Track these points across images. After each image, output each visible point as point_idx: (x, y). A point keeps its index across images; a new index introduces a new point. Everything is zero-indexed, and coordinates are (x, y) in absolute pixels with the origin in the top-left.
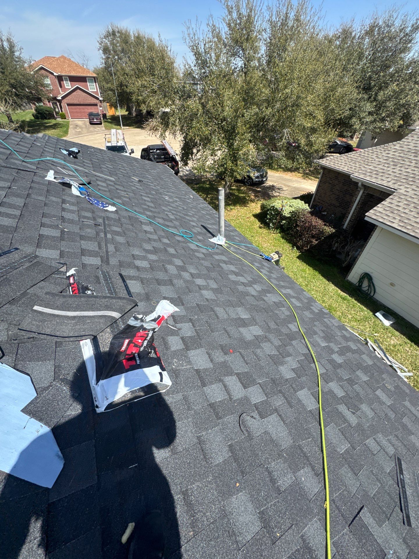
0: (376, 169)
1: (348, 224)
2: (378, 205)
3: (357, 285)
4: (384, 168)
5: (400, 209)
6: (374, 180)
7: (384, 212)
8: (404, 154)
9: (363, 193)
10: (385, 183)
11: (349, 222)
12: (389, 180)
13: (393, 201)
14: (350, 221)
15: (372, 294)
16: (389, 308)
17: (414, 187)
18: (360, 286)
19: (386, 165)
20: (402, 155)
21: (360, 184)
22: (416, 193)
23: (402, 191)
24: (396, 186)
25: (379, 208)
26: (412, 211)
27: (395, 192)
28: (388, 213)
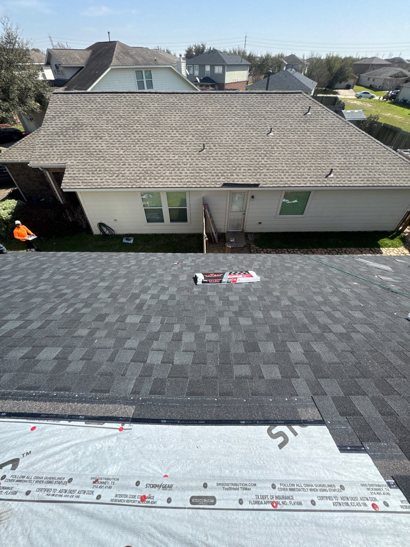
0: (42, 153)
1: (62, 199)
2: (64, 178)
3: (101, 233)
4: (46, 151)
5: (77, 175)
6: (47, 162)
7: (70, 181)
8: (51, 137)
9: (50, 173)
10: (54, 162)
11: (61, 198)
12: (56, 158)
13: (70, 172)
14: (61, 196)
15: (113, 233)
16: (127, 234)
17: (74, 158)
18: (104, 233)
19: (46, 149)
20: (50, 138)
21: (40, 169)
22: (77, 161)
23: (69, 163)
24: (63, 162)
25: (65, 180)
26: (84, 174)
27: (66, 166)
28: (72, 181)
